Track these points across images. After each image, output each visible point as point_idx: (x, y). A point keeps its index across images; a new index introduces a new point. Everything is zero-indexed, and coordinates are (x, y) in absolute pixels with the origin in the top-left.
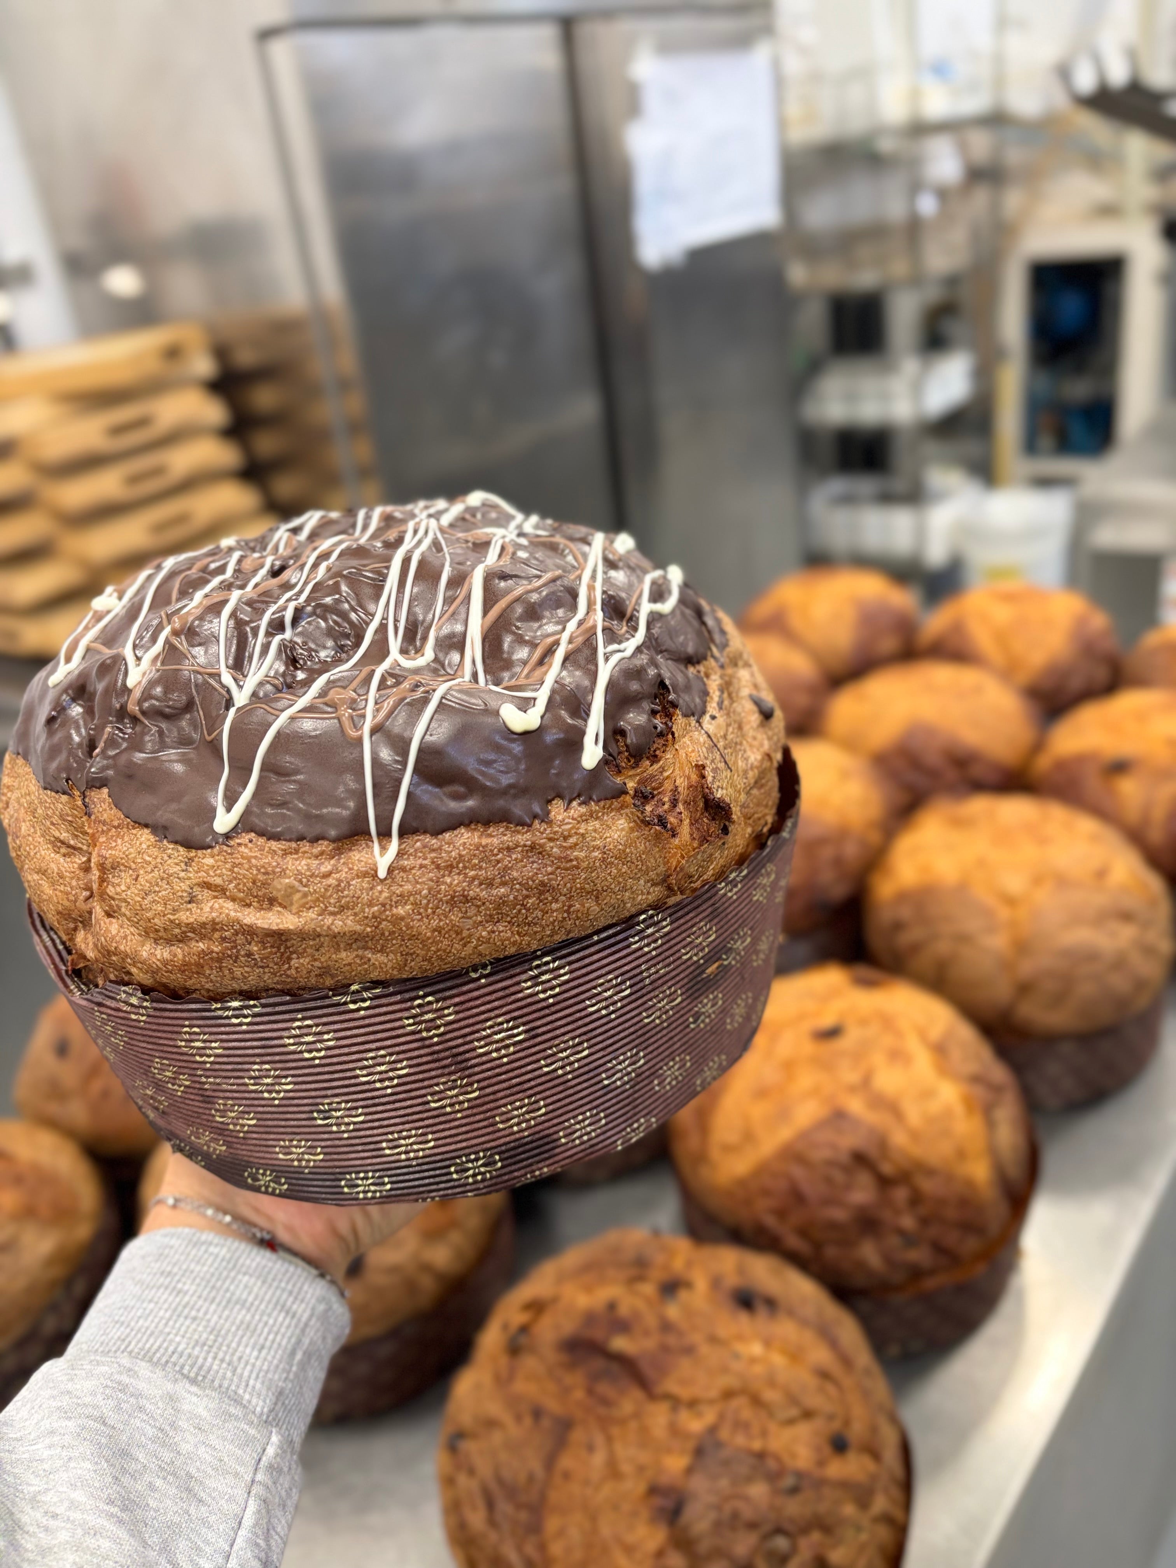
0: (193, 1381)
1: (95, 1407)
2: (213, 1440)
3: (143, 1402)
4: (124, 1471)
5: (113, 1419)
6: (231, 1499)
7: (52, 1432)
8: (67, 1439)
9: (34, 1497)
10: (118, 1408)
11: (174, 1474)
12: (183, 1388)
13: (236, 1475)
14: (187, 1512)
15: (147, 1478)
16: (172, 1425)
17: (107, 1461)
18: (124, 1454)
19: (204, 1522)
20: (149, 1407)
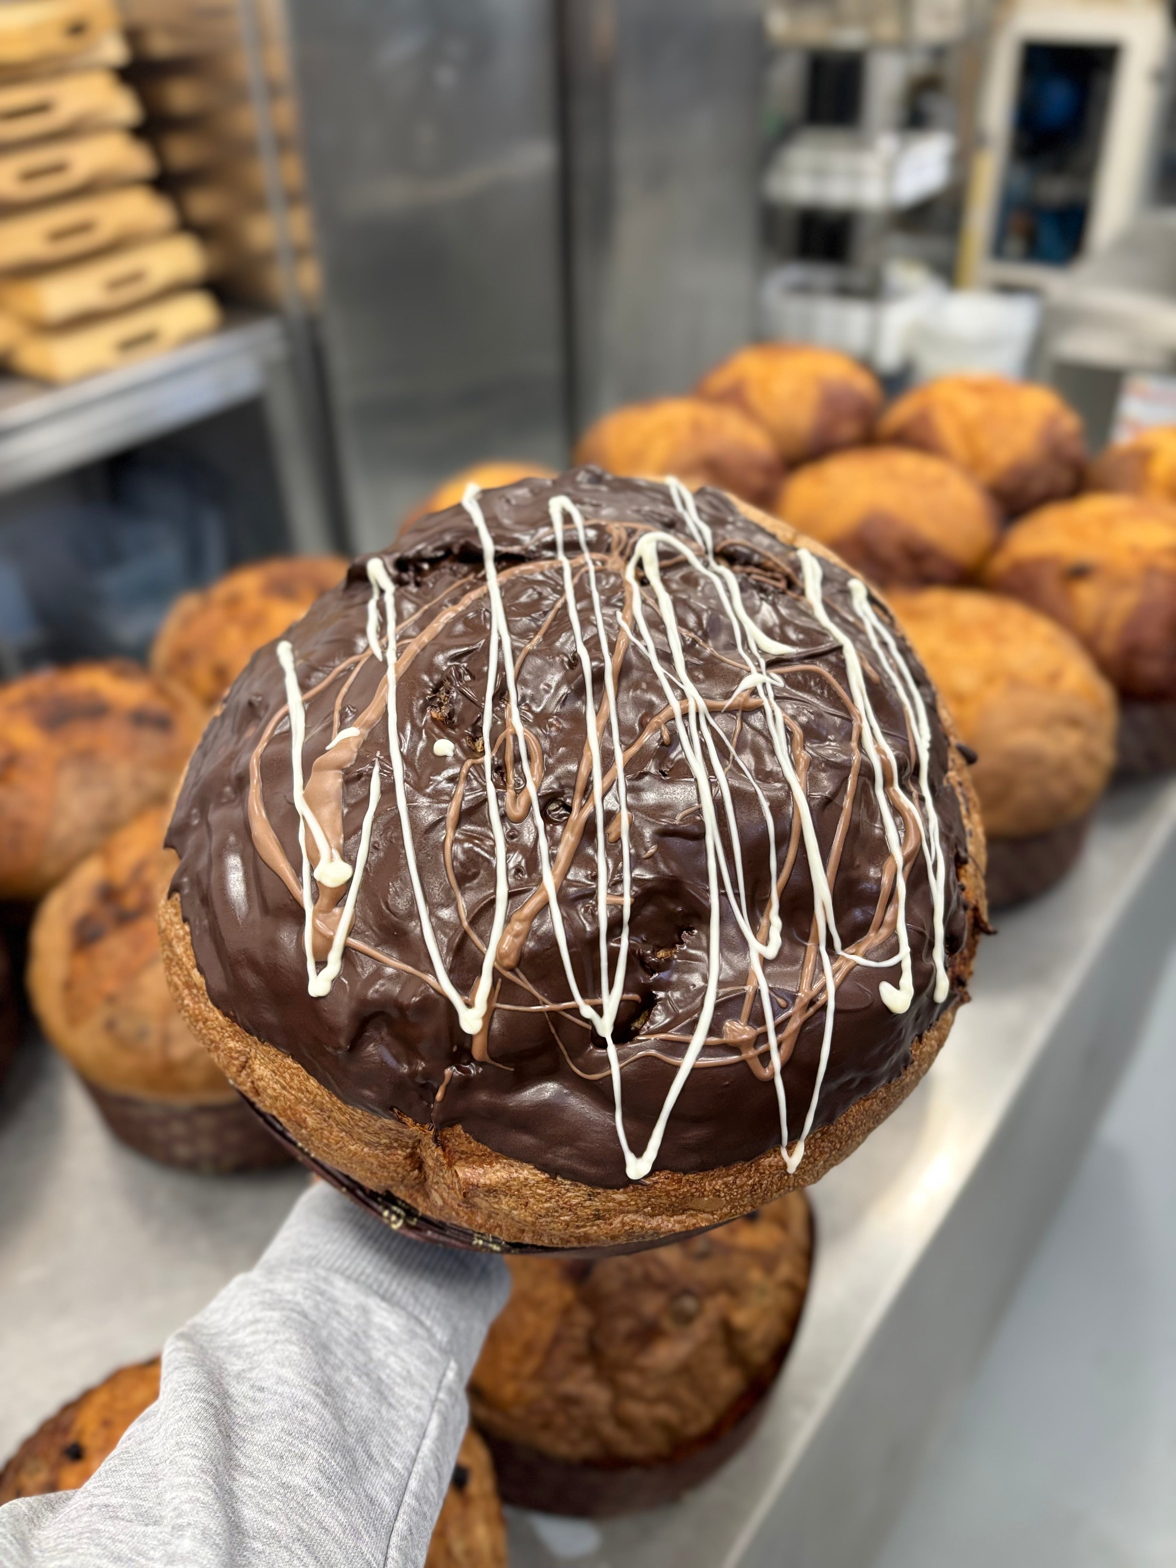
0: (383, 1298)
1: (298, 1304)
2: (402, 1353)
3: (338, 1307)
4: (326, 1362)
5: (313, 1315)
6: (418, 1408)
7: (256, 1321)
8: (272, 1326)
9: (240, 1374)
10: (317, 1306)
11: (368, 1375)
12: (373, 1303)
13: (422, 1388)
14: (379, 1412)
15: (344, 1373)
16: (365, 1332)
17: (312, 1348)
18: (325, 1347)
19: (394, 1425)
20: (344, 1312)
